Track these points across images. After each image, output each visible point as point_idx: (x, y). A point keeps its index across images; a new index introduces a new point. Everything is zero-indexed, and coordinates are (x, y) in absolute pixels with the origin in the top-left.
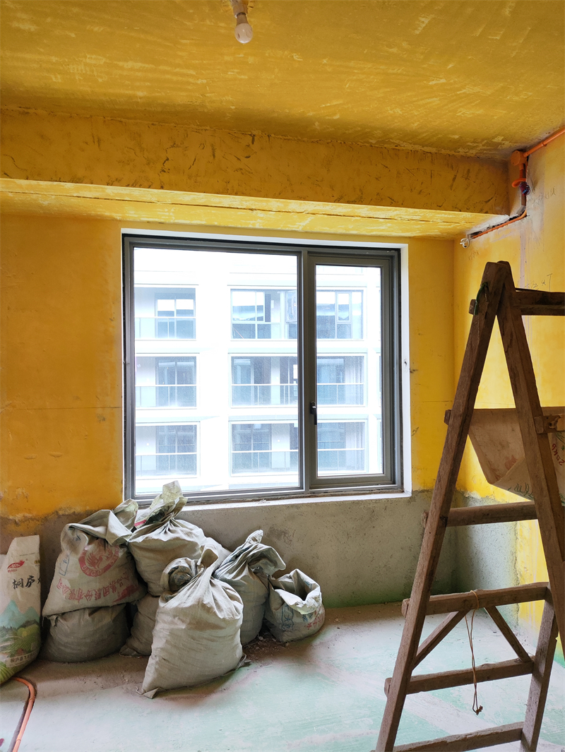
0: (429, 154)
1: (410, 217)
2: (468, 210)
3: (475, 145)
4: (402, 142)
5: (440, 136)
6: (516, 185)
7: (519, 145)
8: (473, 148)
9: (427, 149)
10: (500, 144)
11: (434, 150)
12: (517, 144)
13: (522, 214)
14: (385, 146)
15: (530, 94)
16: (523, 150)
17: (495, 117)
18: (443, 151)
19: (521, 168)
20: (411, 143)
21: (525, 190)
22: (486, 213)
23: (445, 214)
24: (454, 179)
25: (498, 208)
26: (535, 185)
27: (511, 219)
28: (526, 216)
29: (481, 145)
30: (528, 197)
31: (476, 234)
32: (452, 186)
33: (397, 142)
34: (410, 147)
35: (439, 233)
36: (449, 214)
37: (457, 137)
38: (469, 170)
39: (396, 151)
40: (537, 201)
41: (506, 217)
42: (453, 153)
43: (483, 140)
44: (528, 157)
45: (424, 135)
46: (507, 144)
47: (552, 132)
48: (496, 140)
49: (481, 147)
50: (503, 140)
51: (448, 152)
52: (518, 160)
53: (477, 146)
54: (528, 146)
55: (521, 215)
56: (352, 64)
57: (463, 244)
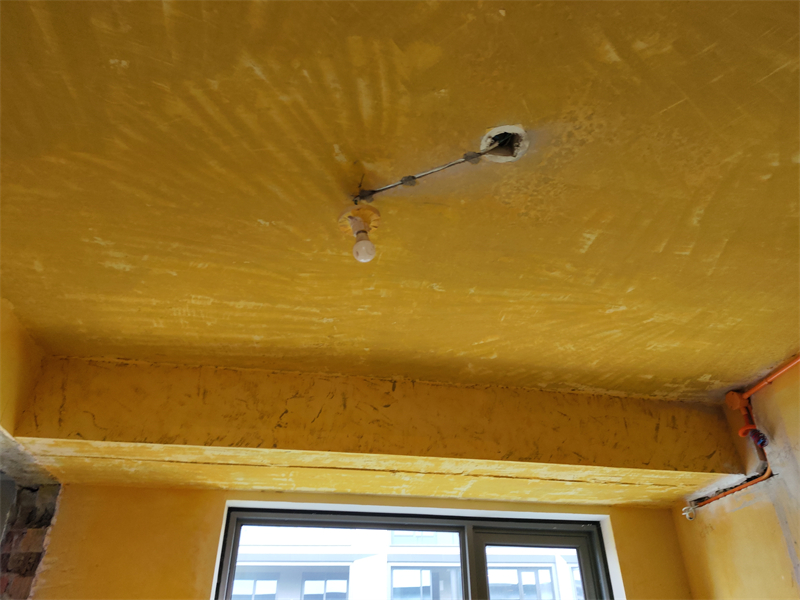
0: (617, 400)
1: (607, 479)
2: (686, 468)
3: (676, 386)
4: (579, 385)
6: (745, 434)
7: (738, 384)
8: (673, 390)
11: (622, 394)
13: (765, 473)
14: (559, 390)
16: (740, 391)
18: (634, 395)
20: (591, 386)
21: (761, 441)
23: (656, 474)
24: (657, 428)
25: (727, 465)
26: (772, 434)
27: (749, 480)
28: (771, 475)
29: (683, 386)
30: (767, 450)
31: (701, 501)
33: (574, 385)
34: (590, 391)
35: (649, 500)
36: (661, 474)
37: (650, 377)
38: (673, 418)
39: (574, 396)
42: (647, 397)
43: (685, 380)
44: (749, 399)
45: (608, 376)
46: (717, 384)
48: (702, 379)
50: (711, 379)
51: (640, 396)
52: (737, 403)
53: (678, 388)
54: (746, 384)
55: (763, 474)
56: (506, 292)
57: (687, 514)
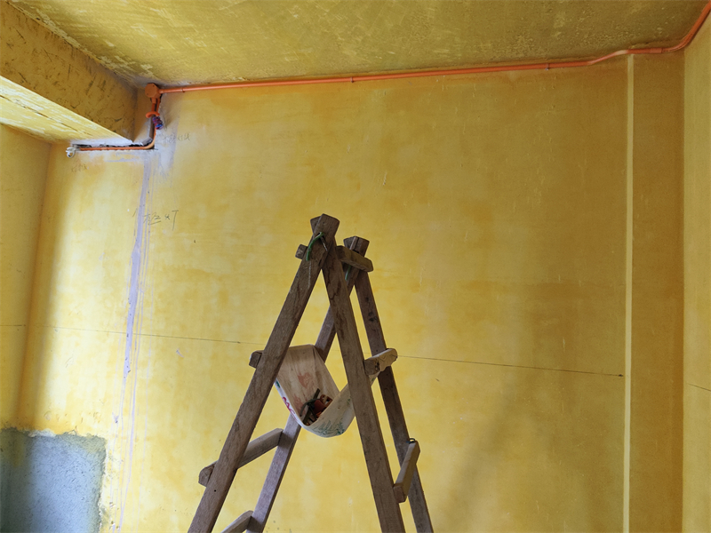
1: (27, 104)
2: (98, 122)
3: (122, 61)
4: (48, 19)
5: (96, 36)
6: (149, 116)
7: (159, 81)
8: (117, 62)
9: (70, 40)
10: (145, 71)
11: (77, 45)
12: (157, 79)
13: (149, 146)
14: (25, 11)
15: (205, 45)
16: (159, 86)
17: (162, 48)
18: (85, 51)
19: (154, 102)
20: (57, 25)
21: (157, 124)
22: (115, 131)
24: (91, 85)
25: (125, 131)
26: (169, 122)
27: (132, 146)
28: (153, 148)
29: (127, 63)
30: (158, 132)
31: (83, 147)
32: (87, 91)
33: (43, 15)
34: (52, 27)
35: (43, 132)
37: (111, 45)
38: (105, 82)
39: (36, 25)
40: (168, 139)
41: (130, 142)
42: (94, 57)
43: (133, 60)
44: (162, 95)
45: (81, 26)
46: (151, 74)
47: (193, 83)
48: (143, 66)
49: (125, 65)
50: (149, 69)
51: (90, 54)
52: (154, 93)
53: (121, 63)
54: (166, 84)
55: (145, 146)
57: (69, 153)
